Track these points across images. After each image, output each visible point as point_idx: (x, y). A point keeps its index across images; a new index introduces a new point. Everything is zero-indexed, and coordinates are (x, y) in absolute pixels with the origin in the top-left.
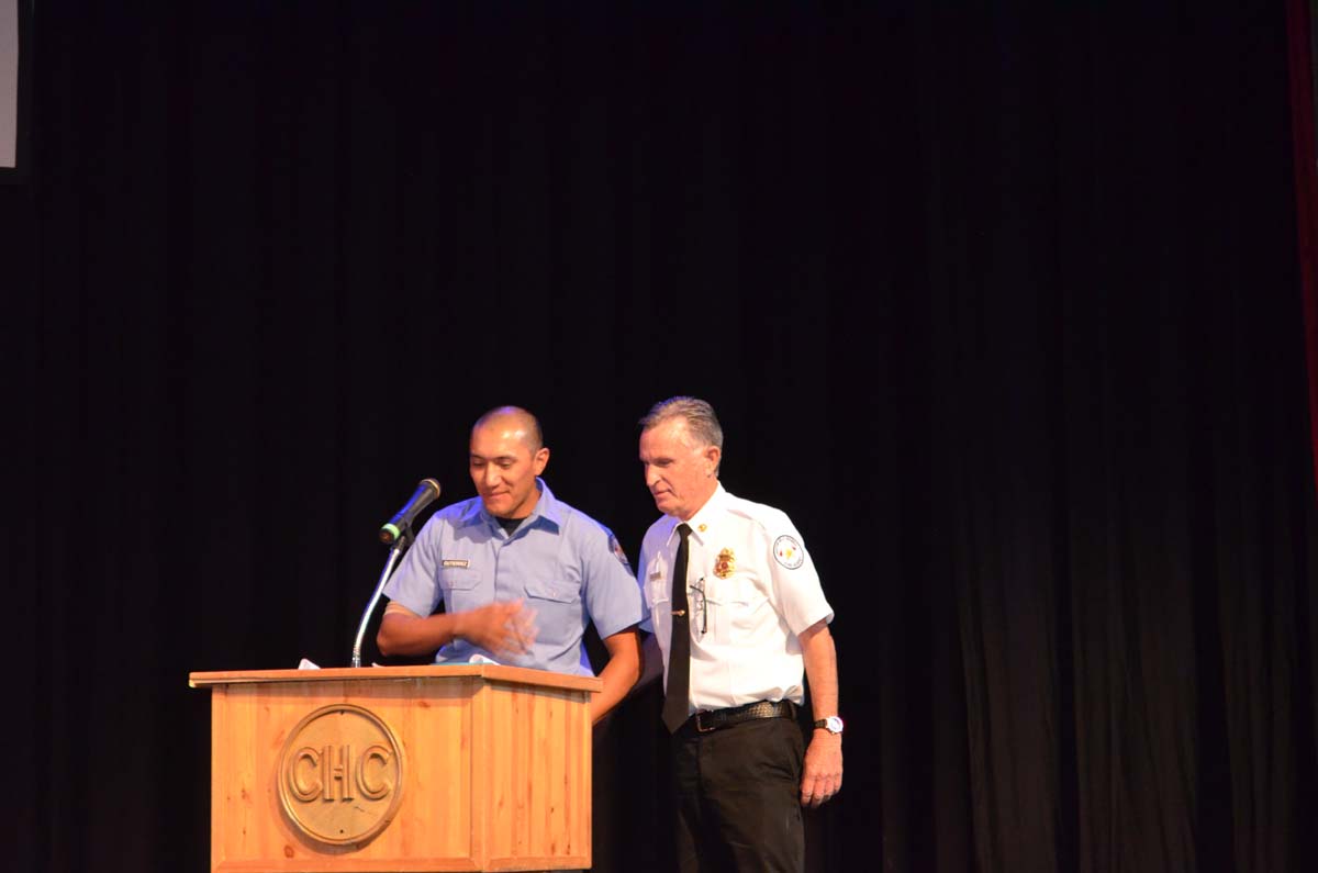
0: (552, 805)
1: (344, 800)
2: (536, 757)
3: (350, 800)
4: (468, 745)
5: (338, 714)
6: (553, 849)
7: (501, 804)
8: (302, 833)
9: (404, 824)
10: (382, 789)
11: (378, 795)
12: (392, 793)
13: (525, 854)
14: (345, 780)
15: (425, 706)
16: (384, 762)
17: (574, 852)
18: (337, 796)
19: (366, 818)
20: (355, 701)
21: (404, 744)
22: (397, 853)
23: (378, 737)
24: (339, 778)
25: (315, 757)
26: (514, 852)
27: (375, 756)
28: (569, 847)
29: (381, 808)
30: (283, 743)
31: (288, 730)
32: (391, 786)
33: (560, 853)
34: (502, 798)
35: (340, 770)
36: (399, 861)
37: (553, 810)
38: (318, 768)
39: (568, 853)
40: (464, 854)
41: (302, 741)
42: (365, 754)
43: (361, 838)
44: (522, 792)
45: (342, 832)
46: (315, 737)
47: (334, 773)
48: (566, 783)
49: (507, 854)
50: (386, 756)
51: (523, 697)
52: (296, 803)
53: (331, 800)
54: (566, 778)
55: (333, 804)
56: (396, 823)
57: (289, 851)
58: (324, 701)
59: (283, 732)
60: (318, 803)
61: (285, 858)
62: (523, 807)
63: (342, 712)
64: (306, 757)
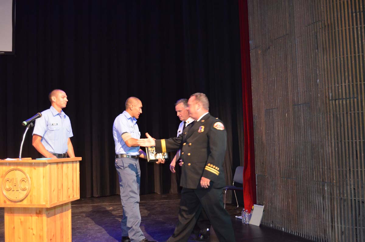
0: (69, 187)
1: (17, 191)
2: (64, 177)
3: (18, 191)
4: (45, 178)
5: (15, 170)
6: (69, 197)
7: (54, 191)
8: (7, 198)
9: (31, 196)
10: (25, 188)
11: (24, 190)
12: (27, 189)
13: (61, 200)
14: (17, 186)
15: (35, 169)
16: (26, 182)
17: (75, 196)
18: (15, 190)
19: (22, 195)
20: (19, 167)
21: (30, 177)
22: (29, 203)
23: (24, 176)
24: (15, 186)
25: (10, 180)
26: (58, 201)
27: (23, 181)
28: (74, 195)
29: (25, 193)
30: (3, 177)
31: (4, 174)
32: (27, 187)
33: (71, 197)
34: (54, 189)
35: (16, 184)
36: (29, 205)
37: (69, 188)
38: (11, 183)
39: (74, 197)
40: (44, 203)
41: (7, 177)
42: (21, 180)
43: (21, 200)
44: (60, 186)
45: (16, 198)
46: (10, 176)
47: (14, 185)
48: (72, 182)
49: (56, 202)
50: (26, 181)
51: (60, 165)
52: (6, 191)
53: (14, 191)
54: (72, 180)
55: (14, 192)
56: (29, 196)
57: (5, 202)
58: (12, 167)
59: (3, 174)
60: (11, 191)
61: (4, 203)
62: (60, 190)
63: (16, 170)
64: (8, 180)
